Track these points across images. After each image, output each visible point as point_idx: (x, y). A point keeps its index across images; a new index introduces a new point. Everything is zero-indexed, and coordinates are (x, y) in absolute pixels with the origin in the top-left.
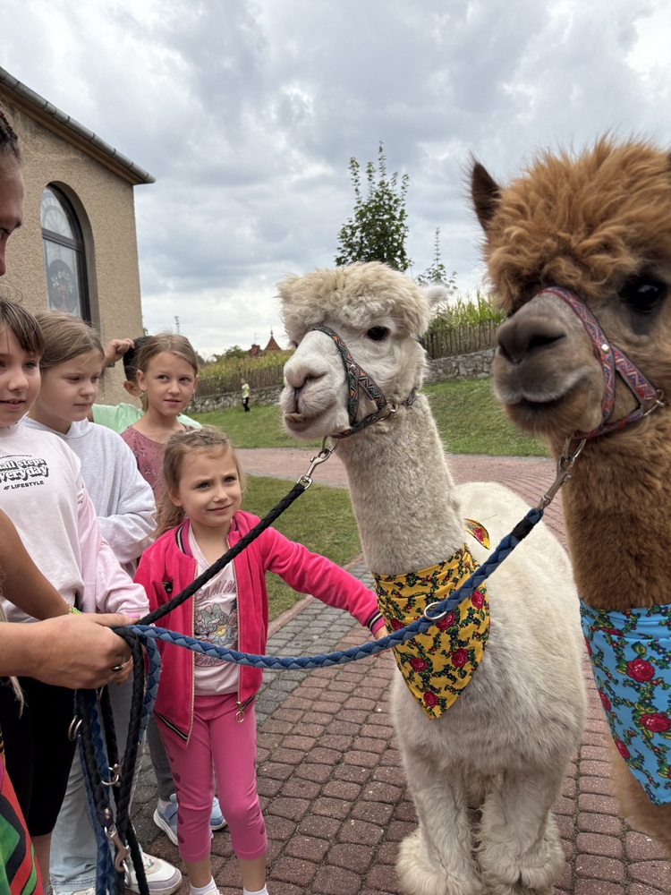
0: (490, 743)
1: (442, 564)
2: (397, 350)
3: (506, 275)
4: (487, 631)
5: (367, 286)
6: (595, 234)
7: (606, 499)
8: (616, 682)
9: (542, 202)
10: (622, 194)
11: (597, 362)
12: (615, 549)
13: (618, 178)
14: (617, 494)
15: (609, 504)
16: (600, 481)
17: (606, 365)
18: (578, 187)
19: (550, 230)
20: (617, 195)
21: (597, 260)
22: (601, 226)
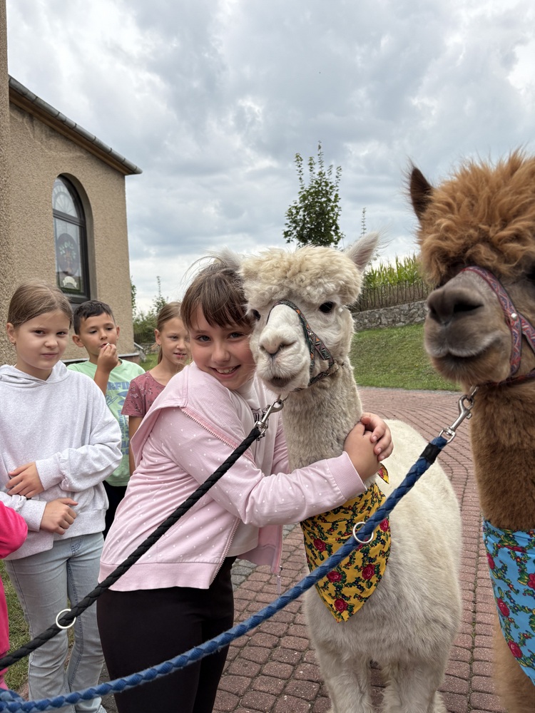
0: (384, 640)
3: (436, 255)
5: (325, 270)
6: (509, 228)
7: (510, 436)
8: (517, 592)
9: (466, 201)
10: (530, 197)
11: (507, 327)
12: (520, 479)
13: (528, 185)
14: (520, 433)
15: (513, 441)
16: (504, 421)
17: (514, 330)
18: (496, 190)
19: (472, 222)
20: (527, 198)
21: (509, 247)
22: (513, 221)
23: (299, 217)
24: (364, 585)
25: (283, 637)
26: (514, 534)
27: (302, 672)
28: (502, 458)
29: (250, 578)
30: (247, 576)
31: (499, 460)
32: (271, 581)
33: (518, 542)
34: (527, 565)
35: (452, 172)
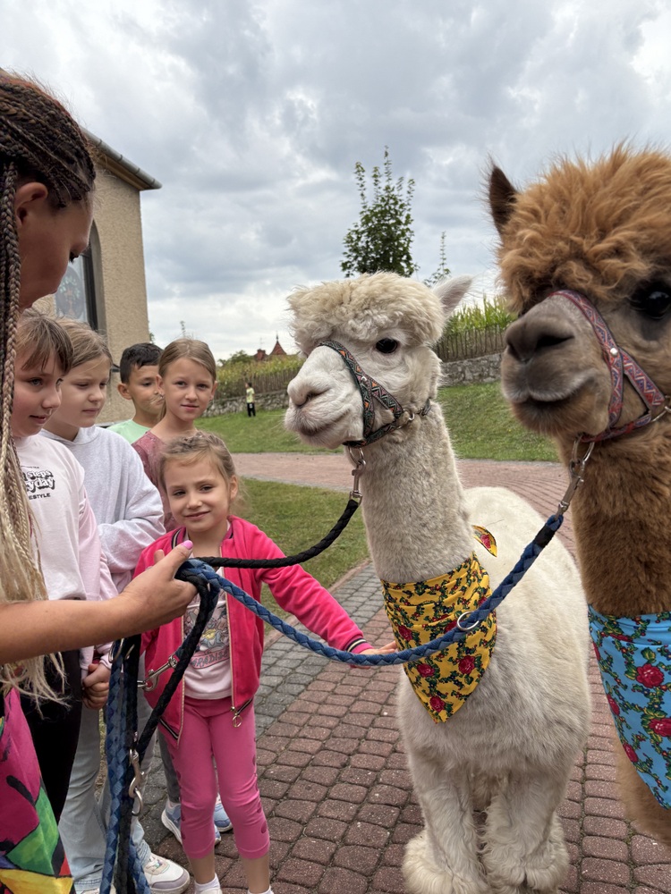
0: (495, 745)
1: (451, 573)
2: (409, 360)
3: (518, 277)
4: (494, 638)
5: (373, 299)
6: (607, 239)
7: (614, 505)
8: (626, 687)
9: (556, 206)
10: (635, 200)
11: (605, 365)
12: (624, 556)
13: (632, 185)
14: (625, 500)
15: (618, 511)
16: (609, 486)
17: (614, 369)
18: (593, 192)
19: (562, 233)
20: (630, 201)
21: (607, 264)
22: (613, 232)
23: (360, 244)
24: (462, 680)
25: (353, 754)
26: (618, 621)
27: (377, 795)
28: (604, 532)
29: (310, 687)
30: (306, 686)
31: (599, 534)
32: (336, 691)
33: (623, 630)
34: (634, 657)
35: (541, 172)
